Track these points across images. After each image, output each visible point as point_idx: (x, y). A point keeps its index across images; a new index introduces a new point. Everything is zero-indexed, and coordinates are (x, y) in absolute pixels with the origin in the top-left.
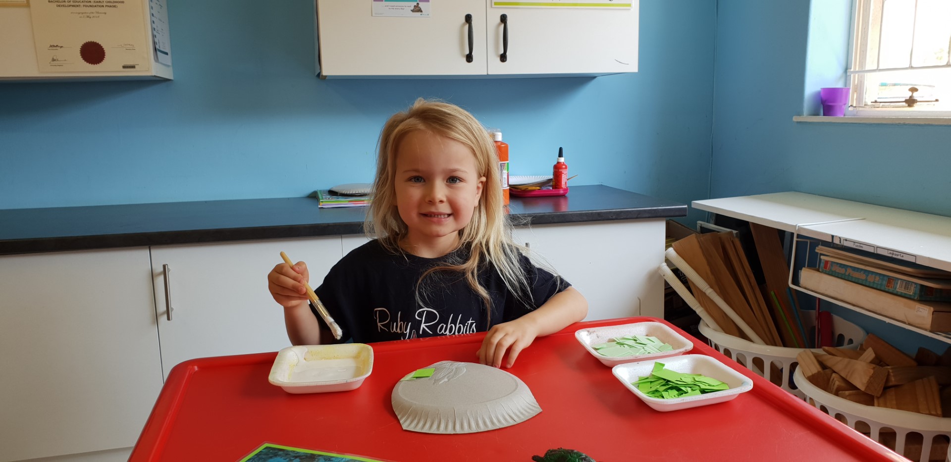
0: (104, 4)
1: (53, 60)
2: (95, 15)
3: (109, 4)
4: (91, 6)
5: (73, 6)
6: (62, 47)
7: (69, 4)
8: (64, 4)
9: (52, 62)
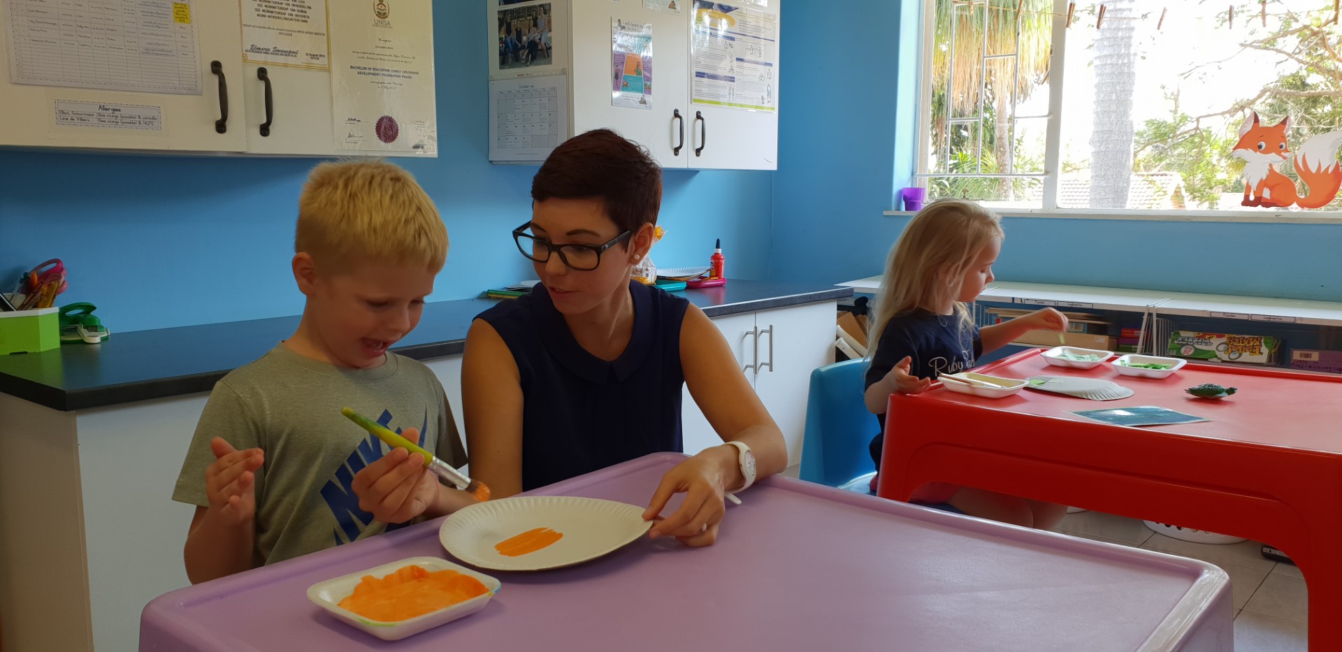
0: (401, 74)
1: (350, 136)
2: (392, 85)
3: (405, 75)
4: (389, 75)
5: (373, 74)
6: (359, 121)
7: (369, 71)
8: (364, 71)
9: (348, 139)
